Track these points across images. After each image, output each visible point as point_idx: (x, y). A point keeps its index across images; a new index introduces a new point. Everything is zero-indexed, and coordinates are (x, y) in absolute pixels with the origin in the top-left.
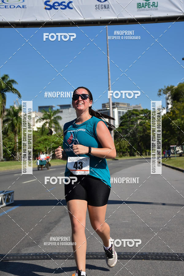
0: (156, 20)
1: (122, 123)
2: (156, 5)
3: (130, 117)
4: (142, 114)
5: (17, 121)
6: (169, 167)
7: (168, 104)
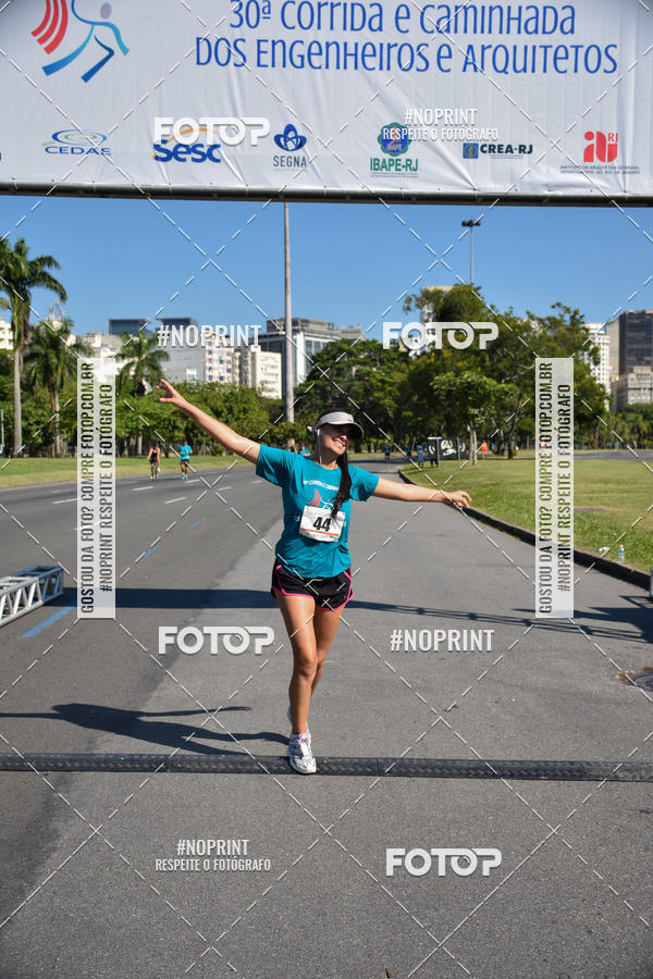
1: (313, 371)
3: (334, 357)
4: (362, 351)
5: (58, 359)
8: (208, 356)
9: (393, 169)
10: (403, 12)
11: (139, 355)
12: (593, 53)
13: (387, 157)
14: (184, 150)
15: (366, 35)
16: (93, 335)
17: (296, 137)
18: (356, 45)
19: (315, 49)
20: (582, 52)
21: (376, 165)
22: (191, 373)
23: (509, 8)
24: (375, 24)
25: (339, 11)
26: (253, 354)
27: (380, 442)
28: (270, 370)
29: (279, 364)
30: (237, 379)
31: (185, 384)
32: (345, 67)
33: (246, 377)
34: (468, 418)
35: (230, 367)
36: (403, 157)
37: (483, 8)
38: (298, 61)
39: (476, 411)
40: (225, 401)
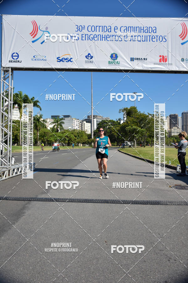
0: (119, 71)
1: (98, 127)
2: (119, 63)
3: (103, 124)
4: (110, 122)
5: (39, 123)
6: (123, 153)
7: (124, 117)
8: (74, 124)
9: (114, 63)
10: (116, 28)
11: (58, 123)
12: (161, 37)
13: (113, 61)
14: (64, 59)
15: (107, 33)
16: (47, 119)
17: (91, 56)
18: (105, 35)
19: (95, 36)
20: (158, 37)
21: (109, 62)
22: (69, 128)
23: (141, 27)
24: (109, 31)
25: (101, 28)
26: (84, 123)
27: (114, 144)
28: (88, 127)
29: (90, 126)
30: (80, 129)
31: (68, 130)
32: (102, 40)
33: (83, 129)
34: (134, 137)
35: (79, 126)
36: (116, 61)
37: (135, 27)
38: (91, 39)
39: (136, 135)
40: (77, 134)
